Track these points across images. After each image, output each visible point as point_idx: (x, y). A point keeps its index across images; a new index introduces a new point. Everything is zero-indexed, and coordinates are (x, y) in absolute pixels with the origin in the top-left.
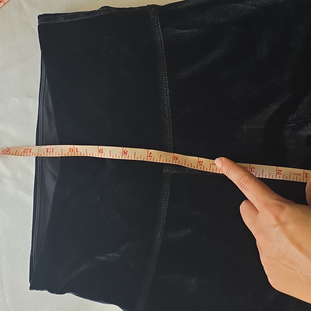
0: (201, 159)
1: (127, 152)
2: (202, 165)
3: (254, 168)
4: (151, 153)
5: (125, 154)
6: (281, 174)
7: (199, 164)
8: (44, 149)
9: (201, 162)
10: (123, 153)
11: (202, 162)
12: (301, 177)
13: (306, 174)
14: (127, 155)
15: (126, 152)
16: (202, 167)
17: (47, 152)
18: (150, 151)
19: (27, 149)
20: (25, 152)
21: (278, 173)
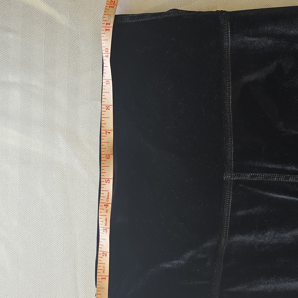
0: (111, 181)
1: (109, 110)
2: (106, 182)
3: (106, 232)
4: (109, 133)
5: (107, 108)
6: (103, 256)
7: (107, 180)
8: (111, 20)
9: (109, 181)
10: (108, 106)
11: (109, 183)
12: (102, 274)
13: (105, 278)
14: (106, 110)
15: (109, 108)
16: (104, 183)
17: (107, 24)
18: (112, 132)
19: (114, 4)
20: (112, 2)
21: (103, 253)
